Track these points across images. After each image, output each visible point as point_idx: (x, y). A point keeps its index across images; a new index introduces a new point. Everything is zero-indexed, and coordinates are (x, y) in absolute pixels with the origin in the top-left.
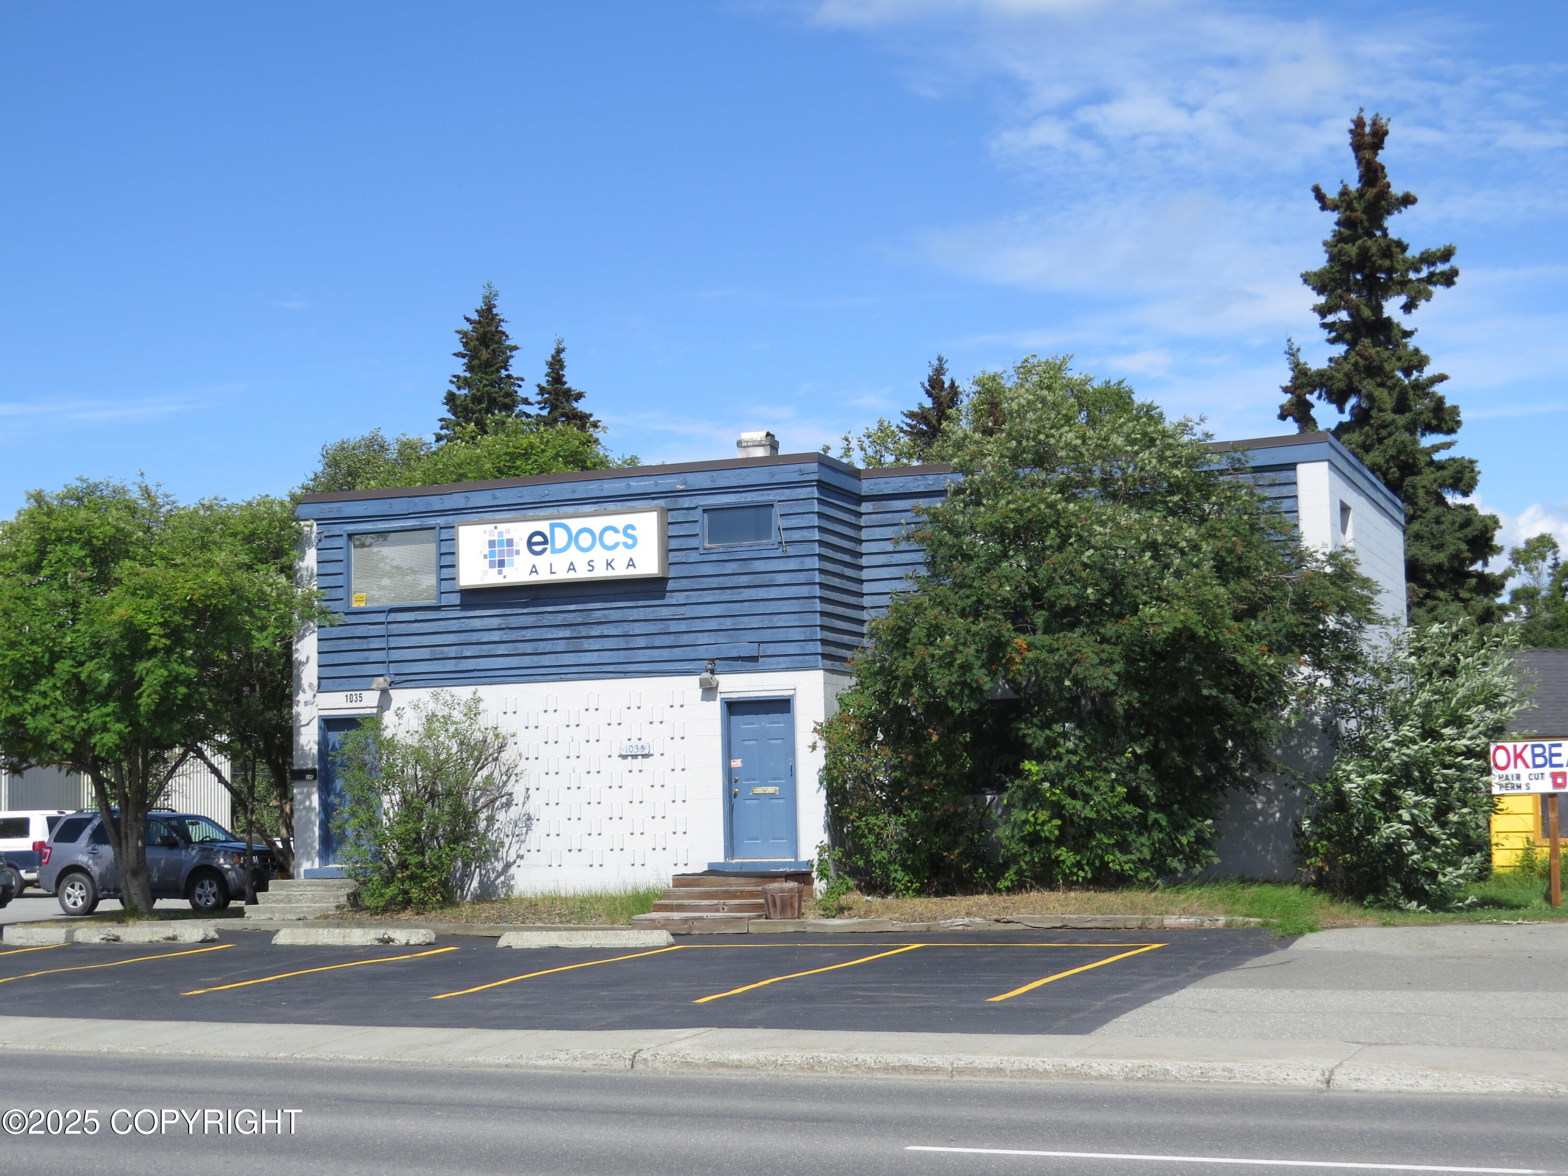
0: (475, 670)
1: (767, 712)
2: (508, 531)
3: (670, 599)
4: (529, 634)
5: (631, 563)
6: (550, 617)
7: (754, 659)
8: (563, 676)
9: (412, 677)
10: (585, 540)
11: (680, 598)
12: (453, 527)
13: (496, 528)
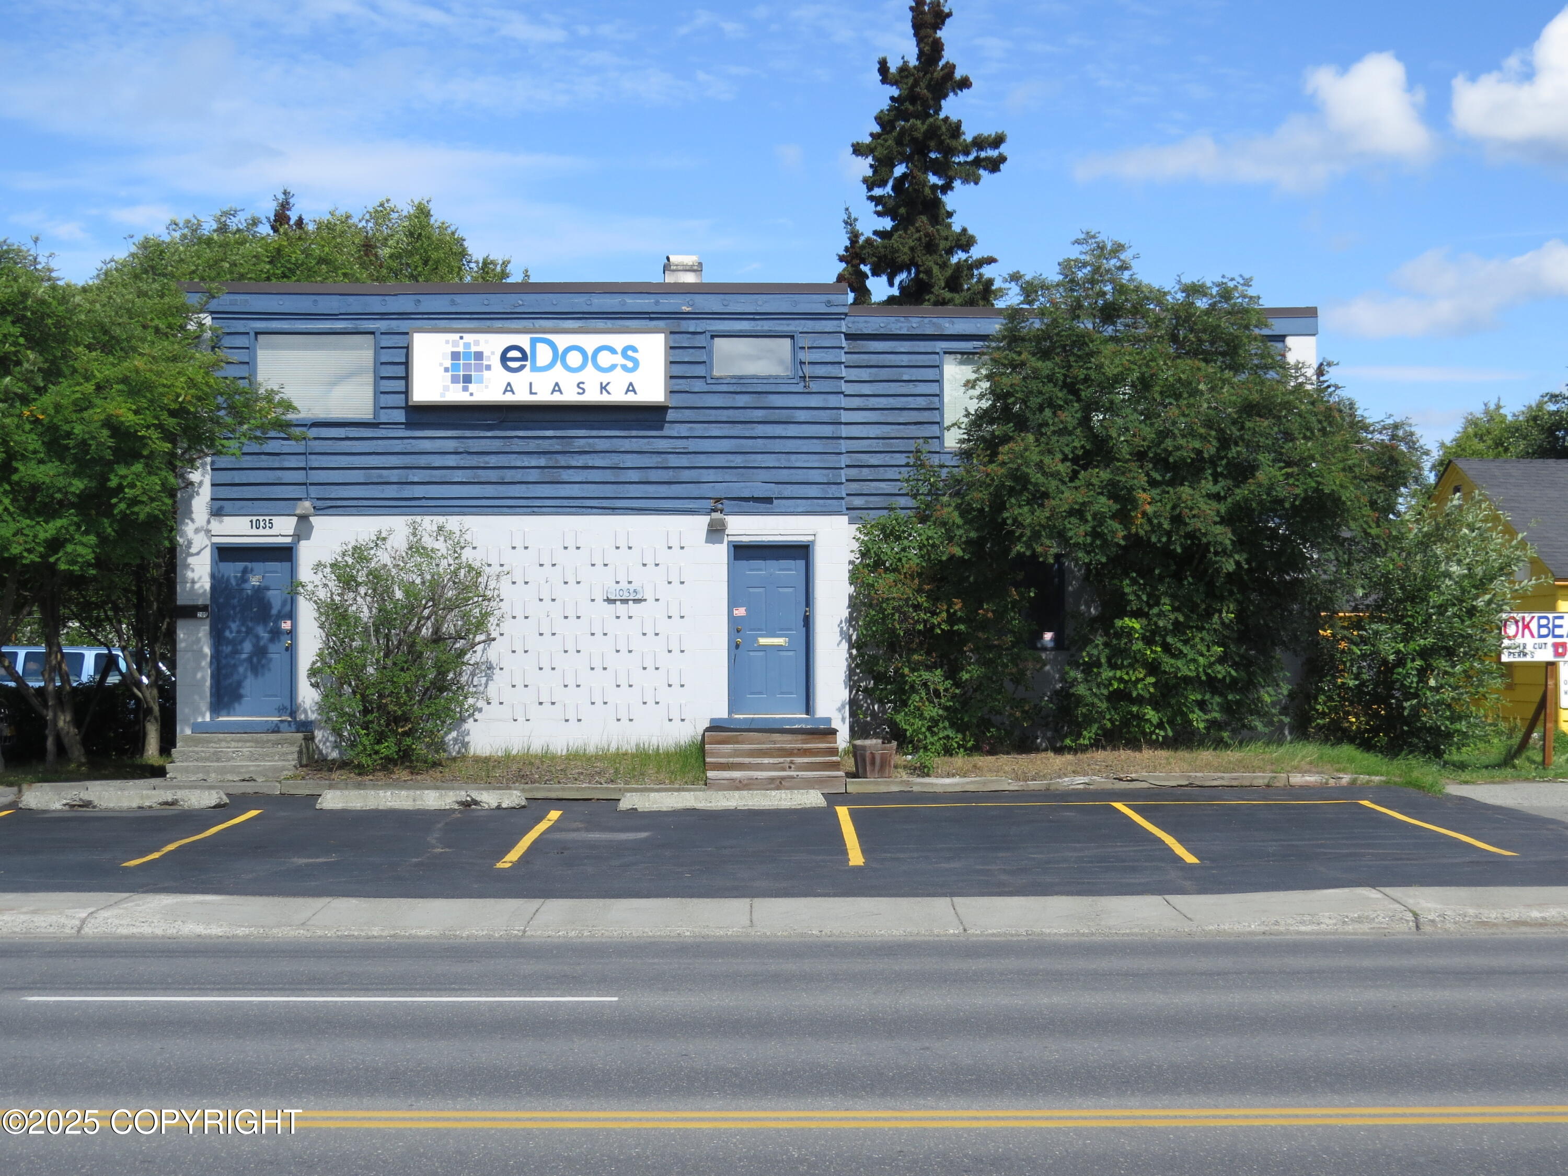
0: (424, 498)
1: (777, 558)
2: (477, 343)
3: (668, 431)
4: (493, 460)
5: (631, 388)
6: (521, 442)
7: (768, 500)
8: (536, 509)
9: (339, 503)
10: (574, 359)
11: (683, 430)
12: (407, 333)
13: (461, 338)
